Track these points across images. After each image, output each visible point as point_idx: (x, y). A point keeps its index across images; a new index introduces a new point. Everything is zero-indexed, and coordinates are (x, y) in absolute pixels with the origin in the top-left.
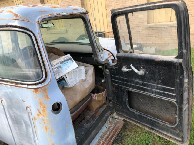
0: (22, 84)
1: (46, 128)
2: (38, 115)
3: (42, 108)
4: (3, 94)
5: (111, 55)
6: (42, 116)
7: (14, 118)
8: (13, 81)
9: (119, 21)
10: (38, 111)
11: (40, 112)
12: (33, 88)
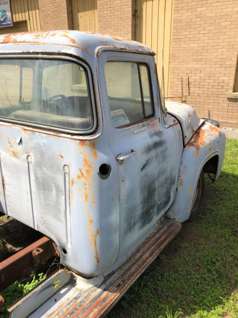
0: (64, 133)
1: (86, 196)
2: (79, 177)
3: (86, 168)
4: (33, 145)
5: (177, 122)
6: (84, 179)
7: (42, 181)
8: (51, 128)
9: (189, 82)
10: (79, 171)
11: (82, 173)
12: (79, 140)
